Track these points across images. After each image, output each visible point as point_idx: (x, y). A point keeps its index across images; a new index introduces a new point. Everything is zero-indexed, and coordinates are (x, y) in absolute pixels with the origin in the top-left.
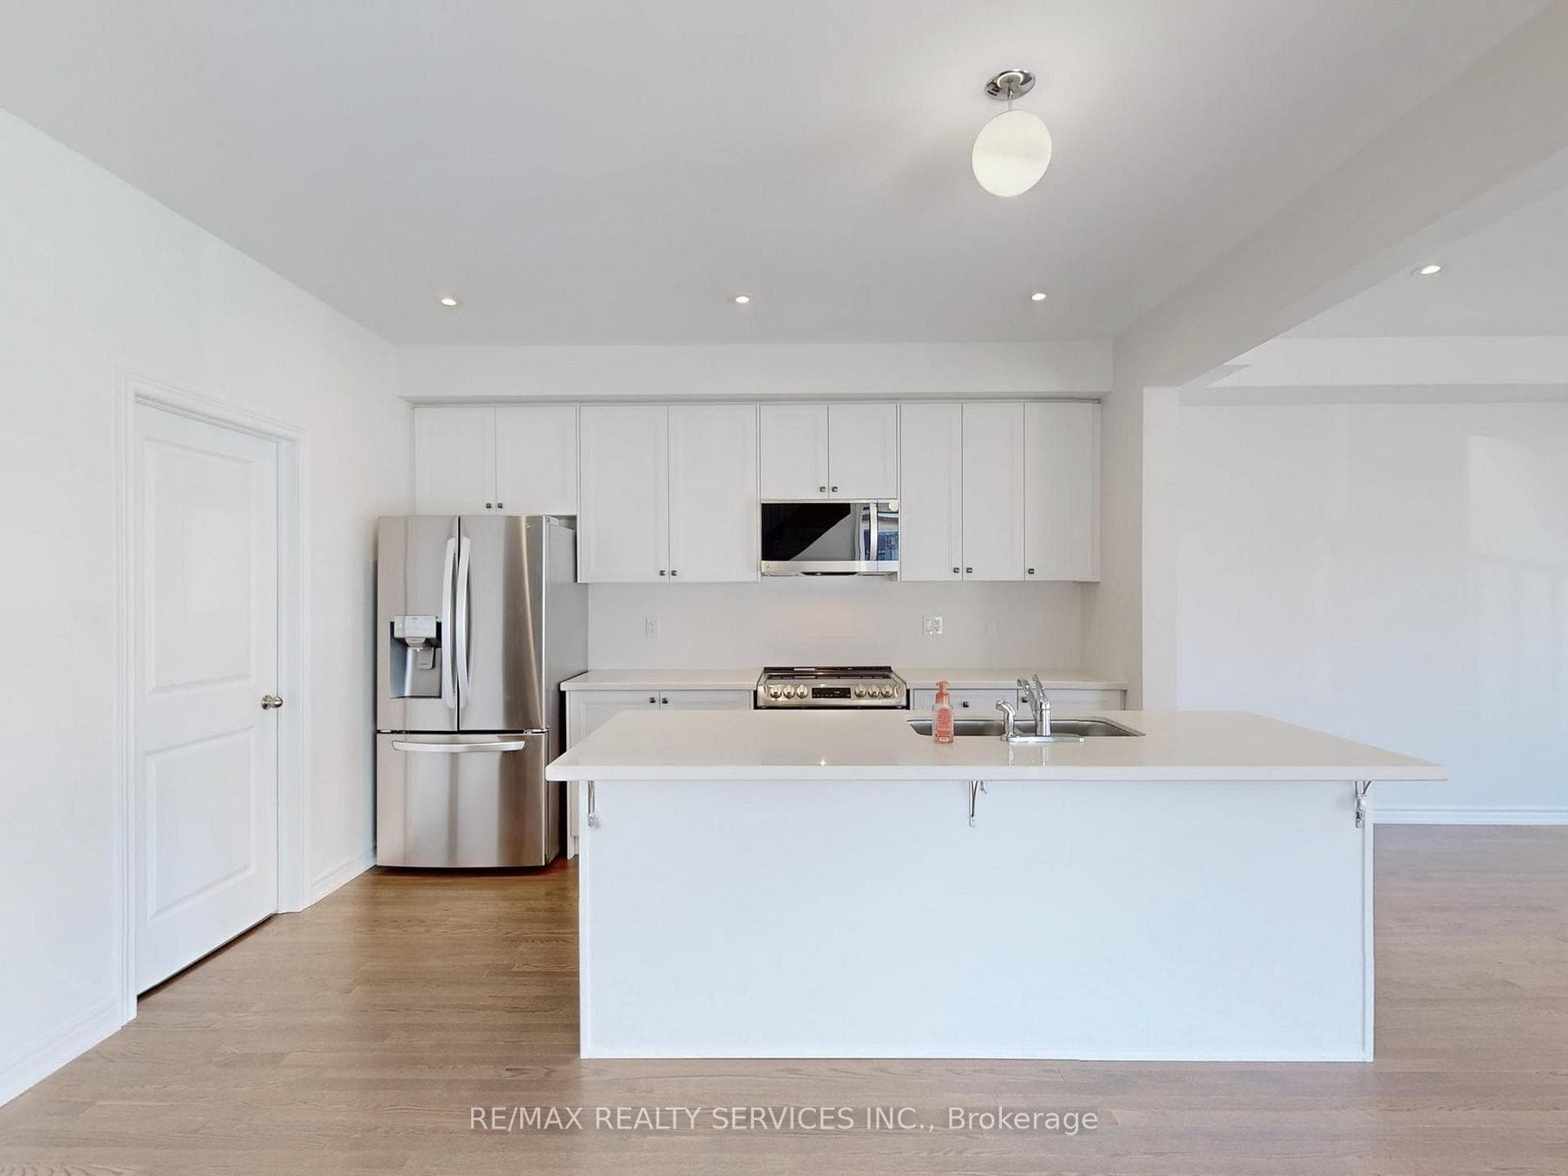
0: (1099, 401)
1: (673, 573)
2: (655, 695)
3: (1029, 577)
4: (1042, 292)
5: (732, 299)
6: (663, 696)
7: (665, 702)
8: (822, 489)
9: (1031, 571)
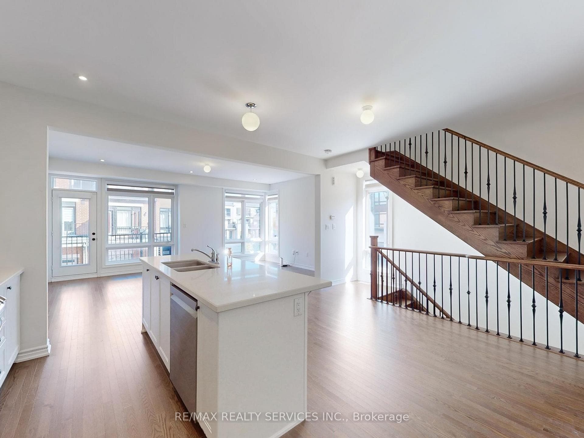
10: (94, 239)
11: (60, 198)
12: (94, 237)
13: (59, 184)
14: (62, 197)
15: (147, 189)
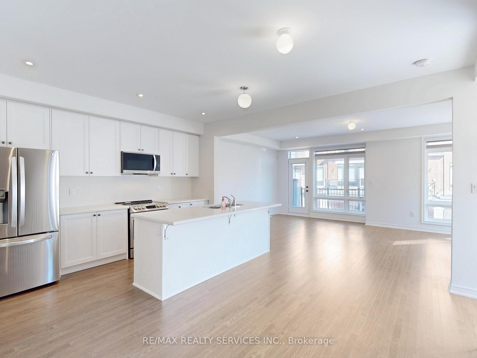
0: (199, 136)
1: (91, 173)
2: (95, 214)
3: (187, 176)
4: (205, 113)
5: (137, 95)
6: (98, 213)
7: (99, 215)
8: (139, 150)
9: (187, 174)
10: (307, 191)
11: (292, 164)
12: (307, 189)
13: (293, 155)
14: (293, 164)
15: (343, 151)
